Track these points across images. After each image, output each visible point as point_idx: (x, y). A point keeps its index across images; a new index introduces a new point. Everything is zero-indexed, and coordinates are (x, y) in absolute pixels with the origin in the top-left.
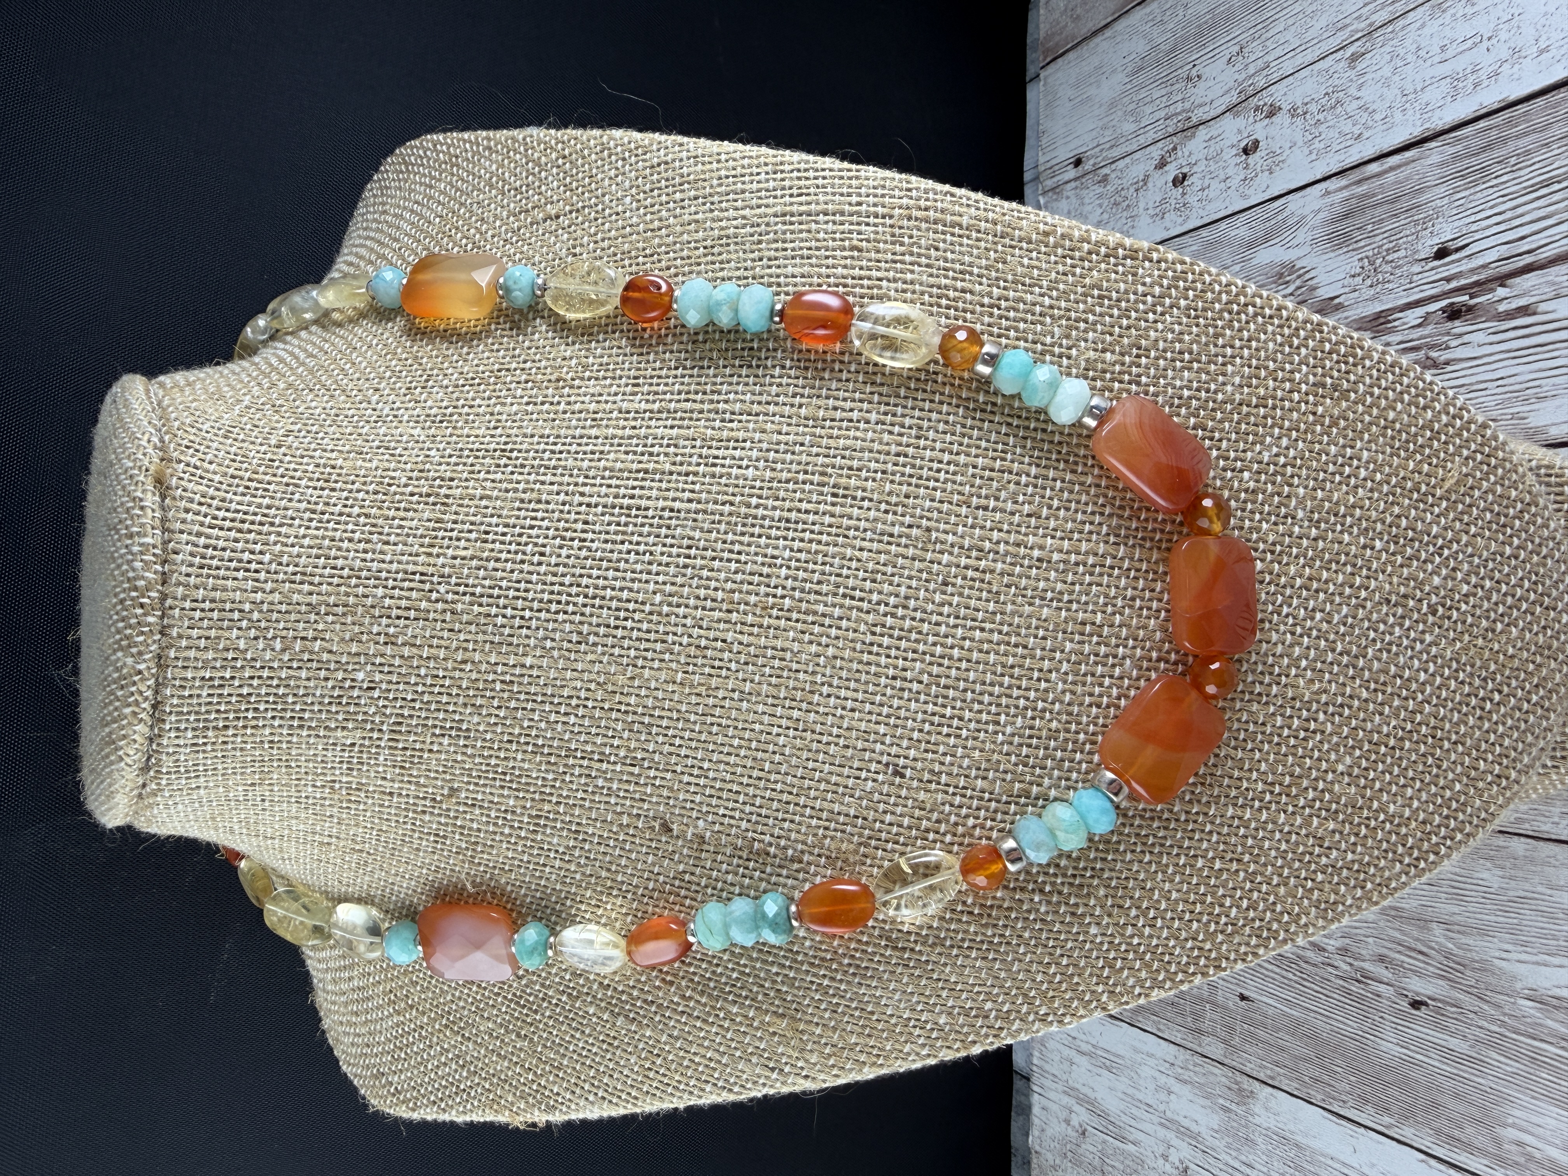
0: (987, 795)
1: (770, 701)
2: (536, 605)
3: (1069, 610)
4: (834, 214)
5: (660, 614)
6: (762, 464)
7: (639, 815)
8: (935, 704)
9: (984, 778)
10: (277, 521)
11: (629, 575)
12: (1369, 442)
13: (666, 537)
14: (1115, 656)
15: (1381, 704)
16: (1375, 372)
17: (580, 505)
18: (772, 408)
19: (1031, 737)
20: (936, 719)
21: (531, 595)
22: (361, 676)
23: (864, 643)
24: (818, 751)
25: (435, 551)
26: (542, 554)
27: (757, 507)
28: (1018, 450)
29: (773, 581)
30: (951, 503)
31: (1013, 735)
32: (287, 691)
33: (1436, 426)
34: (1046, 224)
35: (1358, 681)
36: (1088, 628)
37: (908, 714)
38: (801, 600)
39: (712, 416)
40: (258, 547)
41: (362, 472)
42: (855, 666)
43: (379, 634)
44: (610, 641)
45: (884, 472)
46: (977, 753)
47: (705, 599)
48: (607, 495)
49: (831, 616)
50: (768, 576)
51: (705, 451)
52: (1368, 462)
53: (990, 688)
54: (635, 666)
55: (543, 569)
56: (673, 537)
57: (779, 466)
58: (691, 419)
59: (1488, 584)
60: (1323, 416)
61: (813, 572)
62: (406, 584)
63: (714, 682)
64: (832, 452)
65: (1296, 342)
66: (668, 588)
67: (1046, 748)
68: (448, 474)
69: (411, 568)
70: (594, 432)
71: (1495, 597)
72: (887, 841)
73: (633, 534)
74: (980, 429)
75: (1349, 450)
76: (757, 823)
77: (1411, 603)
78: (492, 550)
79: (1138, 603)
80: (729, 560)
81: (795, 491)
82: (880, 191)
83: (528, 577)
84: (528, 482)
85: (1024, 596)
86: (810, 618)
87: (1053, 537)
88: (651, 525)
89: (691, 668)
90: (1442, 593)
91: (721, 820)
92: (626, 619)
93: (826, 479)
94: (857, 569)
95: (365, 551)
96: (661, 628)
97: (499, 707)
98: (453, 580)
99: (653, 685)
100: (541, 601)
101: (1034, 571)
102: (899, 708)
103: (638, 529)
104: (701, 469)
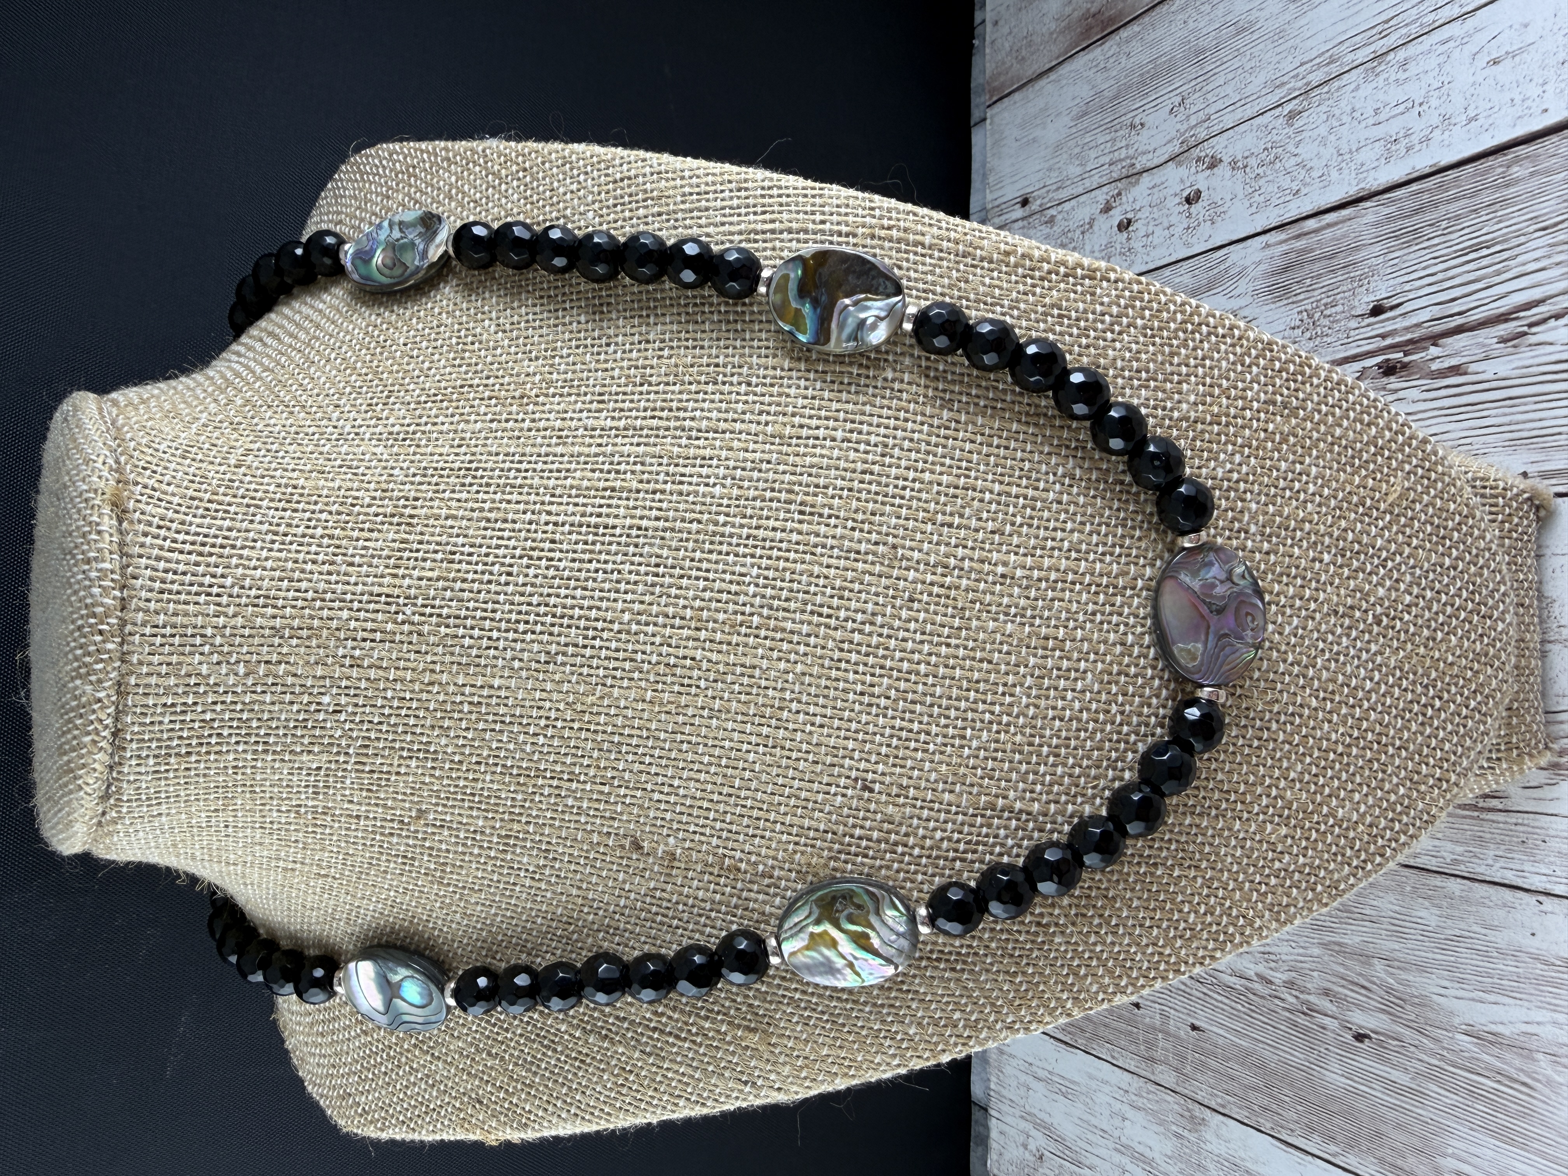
0: (954, 809)
1: (739, 718)
2: (503, 625)
3: (1032, 625)
4: (798, 233)
5: (628, 632)
6: (729, 482)
7: (609, 834)
8: (903, 719)
9: (951, 792)
10: (239, 543)
11: (597, 594)
12: (1317, 457)
13: (634, 555)
14: (1077, 670)
15: (1330, 712)
16: (1322, 390)
17: (547, 524)
18: (738, 426)
19: (996, 750)
20: (904, 734)
21: (498, 616)
22: (326, 699)
23: (832, 659)
24: (787, 767)
25: (401, 572)
26: (509, 574)
27: (725, 524)
28: (982, 467)
29: (742, 599)
30: (916, 520)
31: (979, 749)
32: (251, 715)
33: (1380, 442)
34: (1007, 243)
35: (1308, 691)
36: (1051, 643)
37: (876, 729)
38: (769, 618)
39: (678, 433)
40: (220, 571)
41: (325, 492)
42: (823, 682)
43: (345, 657)
44: (579, 660)
45: (850, 490)
46: (944, 767)
47: (674, 617)
48: (574, 514)
49: (800, 633)
50: (736, 594)
51: (671, 469)
52: (1316, 478)
53: (956, 703)
54: (604, 685)
55: (510, 589)
56: (641, 555)
57: (746, 484)
58: (657, 436)
59: (1429, 594)
60: (1274, 433)
61: (781, 589)
62: (372, 606)
63: (683, 700)
64: (798, 470)
65: (1248, 361)
66: (637, 607)
67: (1011, 762)
68: (413, 494)
69: (376, 589)
70: (559, 450)
71: (1435, 608)
72: (856, 855)
73: (600, 552)
74: (944, 447)
75: (1298, 466)
76: (728, 839)
77: (1358, 614)
78: (459, 571)
79: (1099, 617)
80: (697, 578)
81: (762, 509)
82: (843, 210)
83: (495, 597)
84: (494, 501)
85: (988, 612)
86: (779, 636)
87: (1016, 554)
88: (619, 544)
89: (660, 687)
90: (1387, 604)
91: (692, 837)
92: (594, 638)
93: (793, 497)
94: (825, 586)
95: (330, 573)
96: (630, 647)
97: (468, 729)
98: (420, 601)
99: (622, 703)
100: (509, 621)
101: (998, 587)
102: (867, 723)
103: (606, 547)
104: (668, 487)
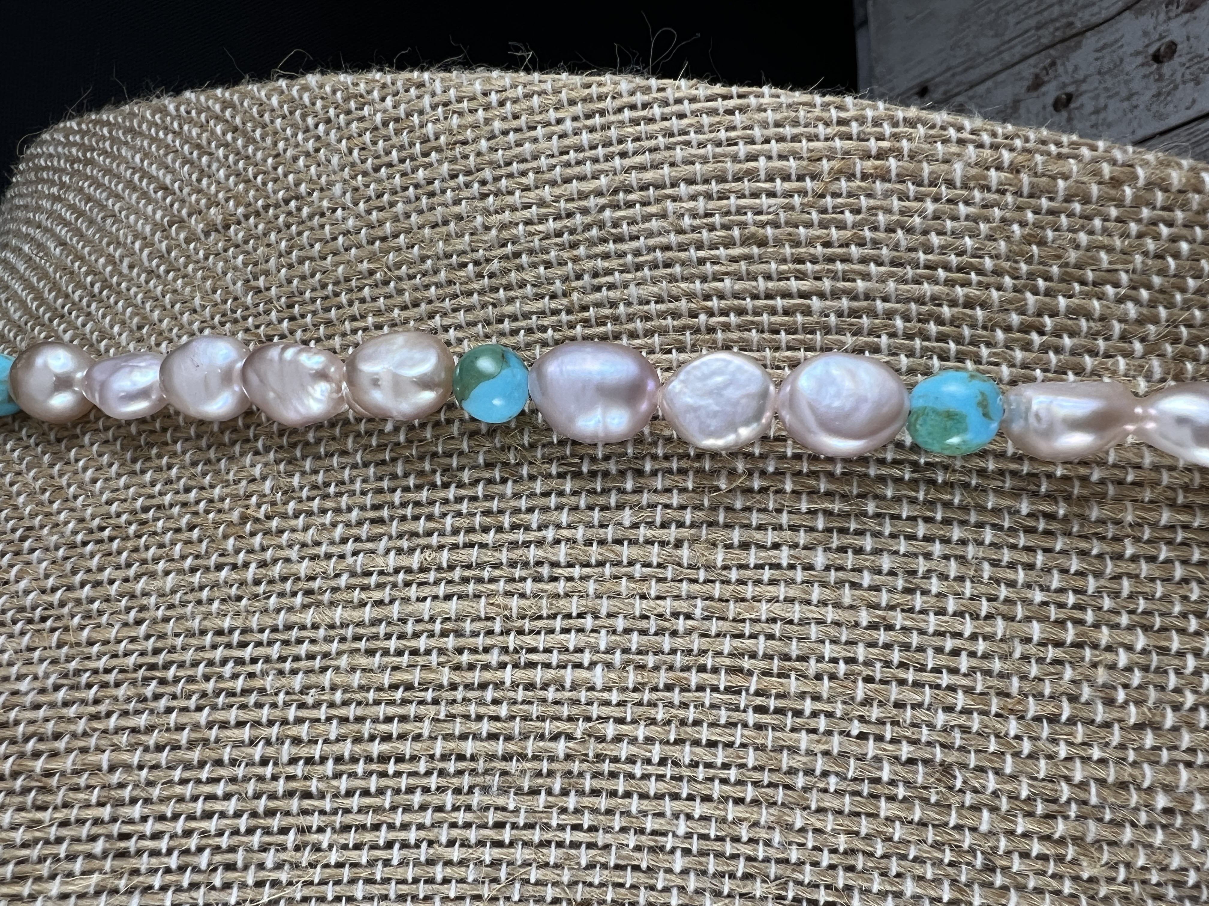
6: (617, 658)
13: (455, 809)
17: (293, 761)
18: (626, 551)
28: (1106, 602)
30: (985, 714)
39: (517, 572)
45: (850, 661)
48: (340, 739)
51: (511, 641)
56: (468, 809)
57: (650, 660)
58: (480, 580)
61: (735, 857)
64: (747, 628)
70: (310, 616)
73: (393, 809)
74: (1028, 568)
80: (575, 846)
81: (684, 707)
93: (740, 680)
103: (402, 798)
104: (508, 675)
